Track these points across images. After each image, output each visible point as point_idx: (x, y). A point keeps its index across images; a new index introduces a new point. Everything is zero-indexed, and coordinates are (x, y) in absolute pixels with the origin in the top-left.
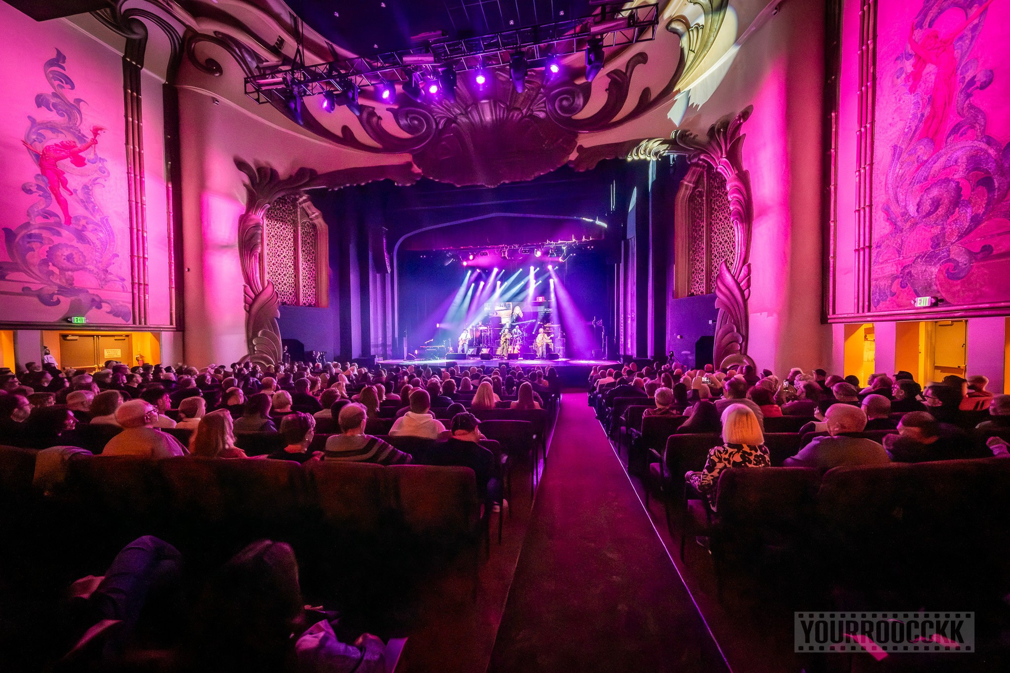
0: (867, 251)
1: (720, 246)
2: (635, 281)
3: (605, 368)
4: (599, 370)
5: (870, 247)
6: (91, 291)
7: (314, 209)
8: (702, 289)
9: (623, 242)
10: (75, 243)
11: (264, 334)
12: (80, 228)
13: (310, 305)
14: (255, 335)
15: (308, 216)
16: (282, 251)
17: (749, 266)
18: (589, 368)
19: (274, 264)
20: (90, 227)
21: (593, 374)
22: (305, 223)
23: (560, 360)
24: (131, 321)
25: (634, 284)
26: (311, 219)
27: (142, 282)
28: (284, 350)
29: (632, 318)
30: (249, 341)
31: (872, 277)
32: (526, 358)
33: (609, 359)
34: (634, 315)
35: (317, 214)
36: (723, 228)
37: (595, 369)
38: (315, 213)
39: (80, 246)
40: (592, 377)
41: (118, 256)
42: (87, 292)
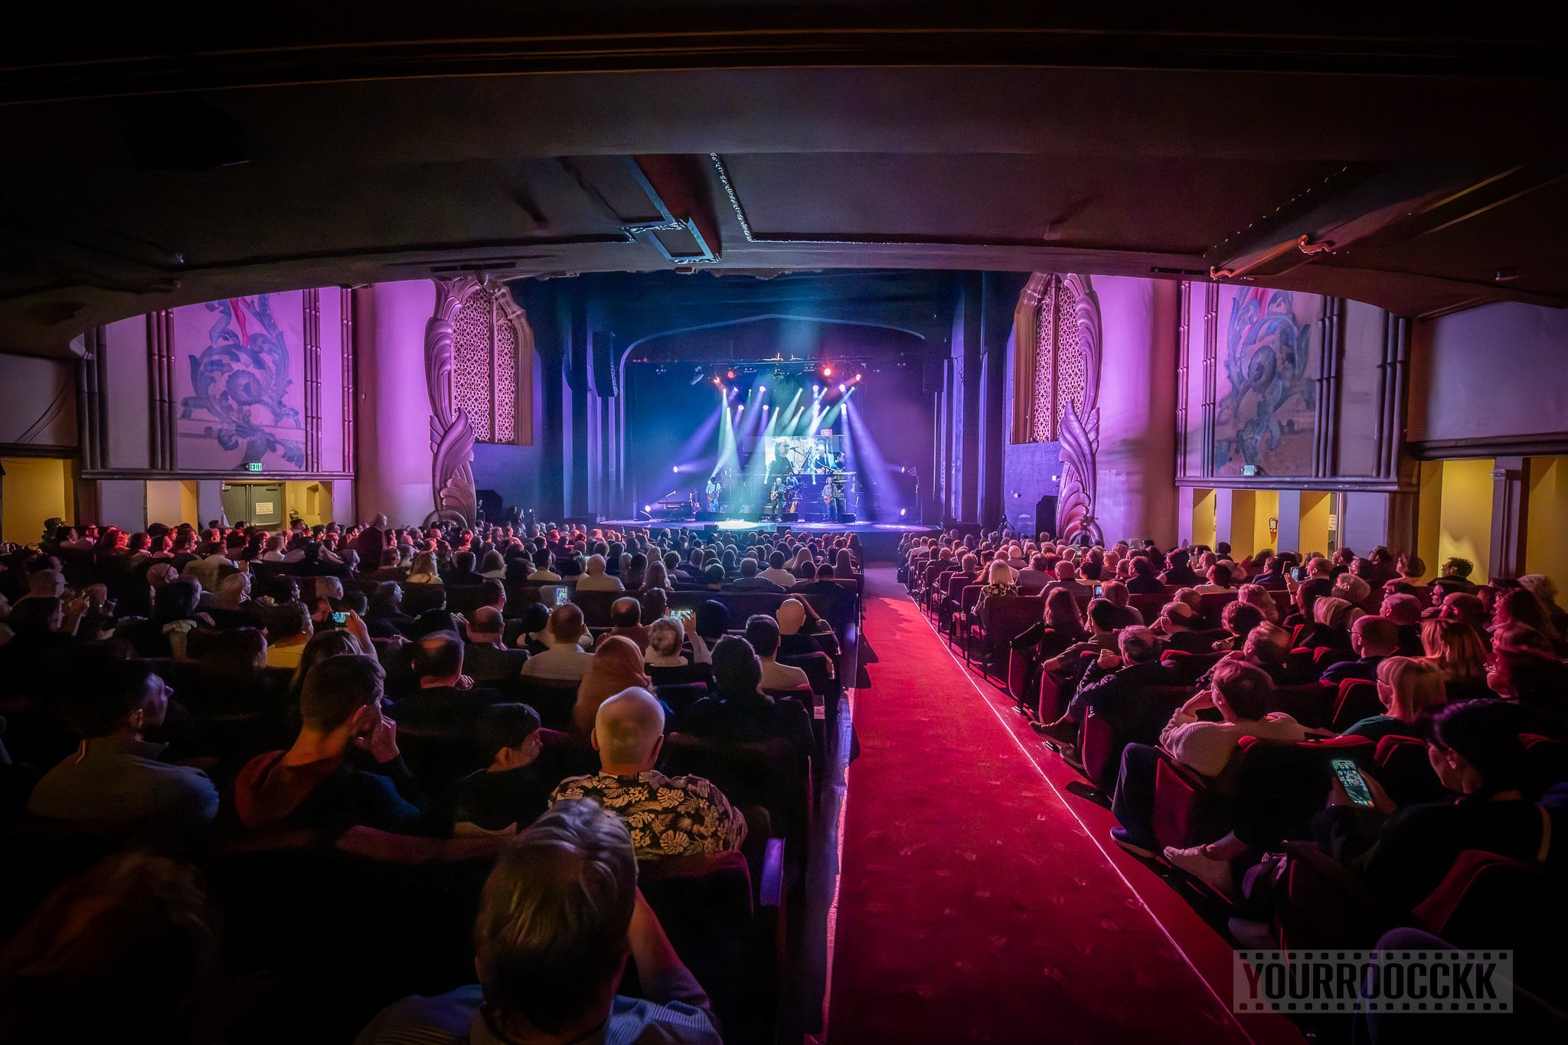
0: (1212, 406)
1: (1070, 380)
2: (962, 417)
3: (919, 534)
4: (912, 539)
5: (1214, 404)
6: (267, 430)
7: (515, 307)
8: (1047, 433)
9: (946, 362)
10: (252, 369)
11: (455, 484)
12: (256, 349)
13: (508, 443)
14: (443, 485)
15: (507, 317)
16: (472, 366)
17: (1098, 412)
18: (898, 535)
19: (462, 385)
20: (266, 347)
21: (904, 543)
22: (501, 326)
23: (858, 523)
24: (304, 468)
25: (960, 421)
26: (511, 321)
27: (314, 415)
28: (478, 505)
29: (956, 466)
30: (436, 493)
31: (1216, 438)
32: (809, 519)
33: (924, 524)
34: (960, 463)
35: (519, 313)
36: (1073, 356)
37: (907, 536)
38: (516, 311)
39: (257, 373)
40: (902, 546)
41: (292, 383)
42: (263, 431)
